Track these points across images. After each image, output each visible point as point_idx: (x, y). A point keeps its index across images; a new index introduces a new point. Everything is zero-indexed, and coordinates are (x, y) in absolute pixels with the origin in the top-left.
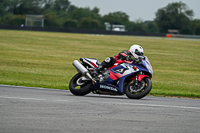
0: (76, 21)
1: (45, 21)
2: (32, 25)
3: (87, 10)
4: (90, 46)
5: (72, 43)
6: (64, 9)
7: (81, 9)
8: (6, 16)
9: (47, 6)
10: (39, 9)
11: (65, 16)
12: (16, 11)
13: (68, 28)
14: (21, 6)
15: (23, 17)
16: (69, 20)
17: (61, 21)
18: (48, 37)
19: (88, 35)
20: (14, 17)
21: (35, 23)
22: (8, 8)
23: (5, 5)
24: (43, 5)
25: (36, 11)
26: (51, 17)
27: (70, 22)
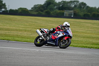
0: (89, 14)
1: (74, 14)
2: (67, 15)
3: (95, 8)
4: (96, 26)
5: (87, 25)
6: (83, 8)
7: (92, 8)
8: (55, 11)
9: (75, 6)
10: (71, 7)
11: (84, 11)
12: (60, 9)
13: (85, 17)
14: (62, 6)
15: (63, 11)
16: (86, 13)
17: (82, 14)
18: (76, 22)
19: (95, 21)
20: (59, 11)
21: (69, 14)
22: (56, 7)
23: (54, 6)
24: (73, 6)
25: (70, 9)
26: (77, 11)
27: (86, 14)
